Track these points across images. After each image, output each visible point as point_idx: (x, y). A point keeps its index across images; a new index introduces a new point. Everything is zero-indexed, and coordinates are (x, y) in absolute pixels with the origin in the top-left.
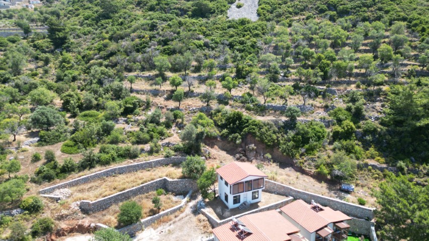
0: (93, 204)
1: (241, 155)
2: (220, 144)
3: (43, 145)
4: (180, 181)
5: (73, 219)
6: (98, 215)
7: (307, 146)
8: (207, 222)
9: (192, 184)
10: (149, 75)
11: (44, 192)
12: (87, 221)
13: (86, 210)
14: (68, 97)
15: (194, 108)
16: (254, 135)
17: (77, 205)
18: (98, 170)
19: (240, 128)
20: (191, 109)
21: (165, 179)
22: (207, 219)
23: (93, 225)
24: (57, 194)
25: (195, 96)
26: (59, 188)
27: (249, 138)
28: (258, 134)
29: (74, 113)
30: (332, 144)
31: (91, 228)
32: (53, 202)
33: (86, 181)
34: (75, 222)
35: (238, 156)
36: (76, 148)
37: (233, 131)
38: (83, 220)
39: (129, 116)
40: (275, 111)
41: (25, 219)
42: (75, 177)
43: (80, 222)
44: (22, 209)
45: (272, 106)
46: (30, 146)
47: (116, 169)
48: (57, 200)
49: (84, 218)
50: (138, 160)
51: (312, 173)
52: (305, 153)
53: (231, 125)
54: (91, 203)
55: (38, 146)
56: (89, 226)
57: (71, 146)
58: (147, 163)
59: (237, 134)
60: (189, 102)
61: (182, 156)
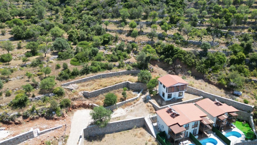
0: (90, 93)
1: (172, 71)
2: (159, 64)
3: (60, 60)
4: (137, 84)
5: (80, 100)
6: (93, 99)
7: (213, 67)
8: (152, 107)
9: (143, 86)
10: (117, 21)
11: (64, 85)
12: (87, 102)
13: (86, 96)
14: (71, 33)
15: (144, 42)
16: (180, 59)
17: (82, 93)
18: (91, 75)
19: (172, 55)
20: (142, 42)
21: (128, 82)
22: (152, 105)
23: (90, 104)
24: (71, 87)
25: (144, 35)
26: (71, 83)
27: (177, 61)
28: (183, 59)
29: (75, 42)
30: (229, 67)
31: (90, 106)
32: (69, 91)
33: (85, 80)
34: (81, 102)
35: (170, 71)
36: (78, 62)
37: (167, 56)
38: (85, 101)
39: (106, 45)
40: (194, 45)
41: (56, 99)
42: (79, 78)
43: (84, 102)
44: (54, 93)
45: (192, 42)
46: (53, 60)
47: (101, 75)
48: (72, 90)
49: (85, 100)
50: (112, 71)
51: (215, 83)
52: (211, 71)
53: (167, 52)
54: (89, 92)
55: (58, 60)
56: (89, 104)
57: (76, 61)
58: (118, 73)
59: (170, 58)
60: (140, 38)
61: (137, 70)
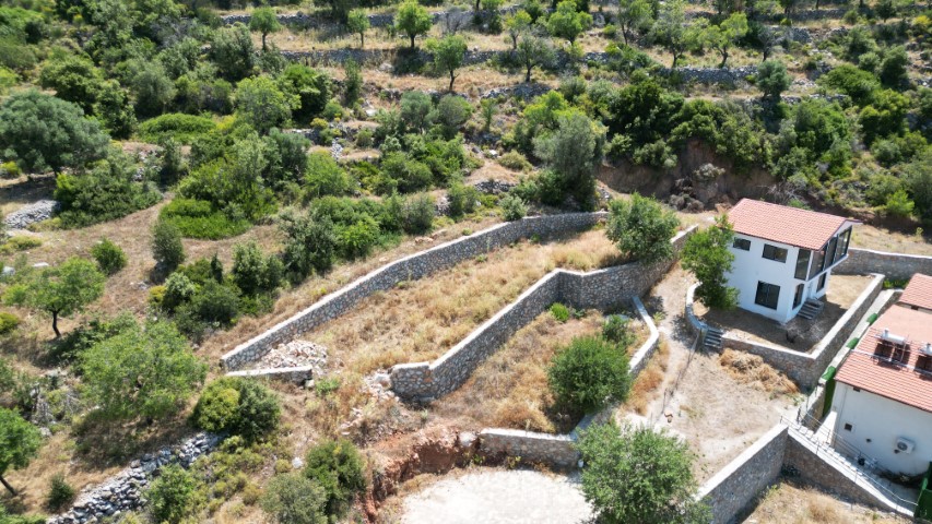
0: (439, 370)
1: (687, 195)
3: (84, 224)
4: (609, 274)
5: (395, 432)
7: (827, 155)
9: (636, 277)
11: (238, 361)
12: (441, 429)
13: (416, 393)
15: (496, 91)
17: (384, 384)
18: (345, 277)
19: (662, 127)
20: (487, 93)
21: (560, 274)
23: (467, 438)
26: (275, 341)
28: (717, 135)
31: (465, 449)
32: (291, 390)
33: (341, 307)
34: (406, 441)
35: (680, 199)
36: (221, 218)
38: (429, 428)
39: (317, 121)
42: (296, 302)
43: (423, 437)
44: (209, 432)
46: (32, 229)
47: (403, 263)
48: (302, 380)
49: (424, 421)
50: (444, 234)
51: (871, 217)
52: (828, 174)
54: (433, 366)
55: (64, 226)
56: (457, 443)
57: (204, 213)
58: (474, 239)
61: (547, 213)
